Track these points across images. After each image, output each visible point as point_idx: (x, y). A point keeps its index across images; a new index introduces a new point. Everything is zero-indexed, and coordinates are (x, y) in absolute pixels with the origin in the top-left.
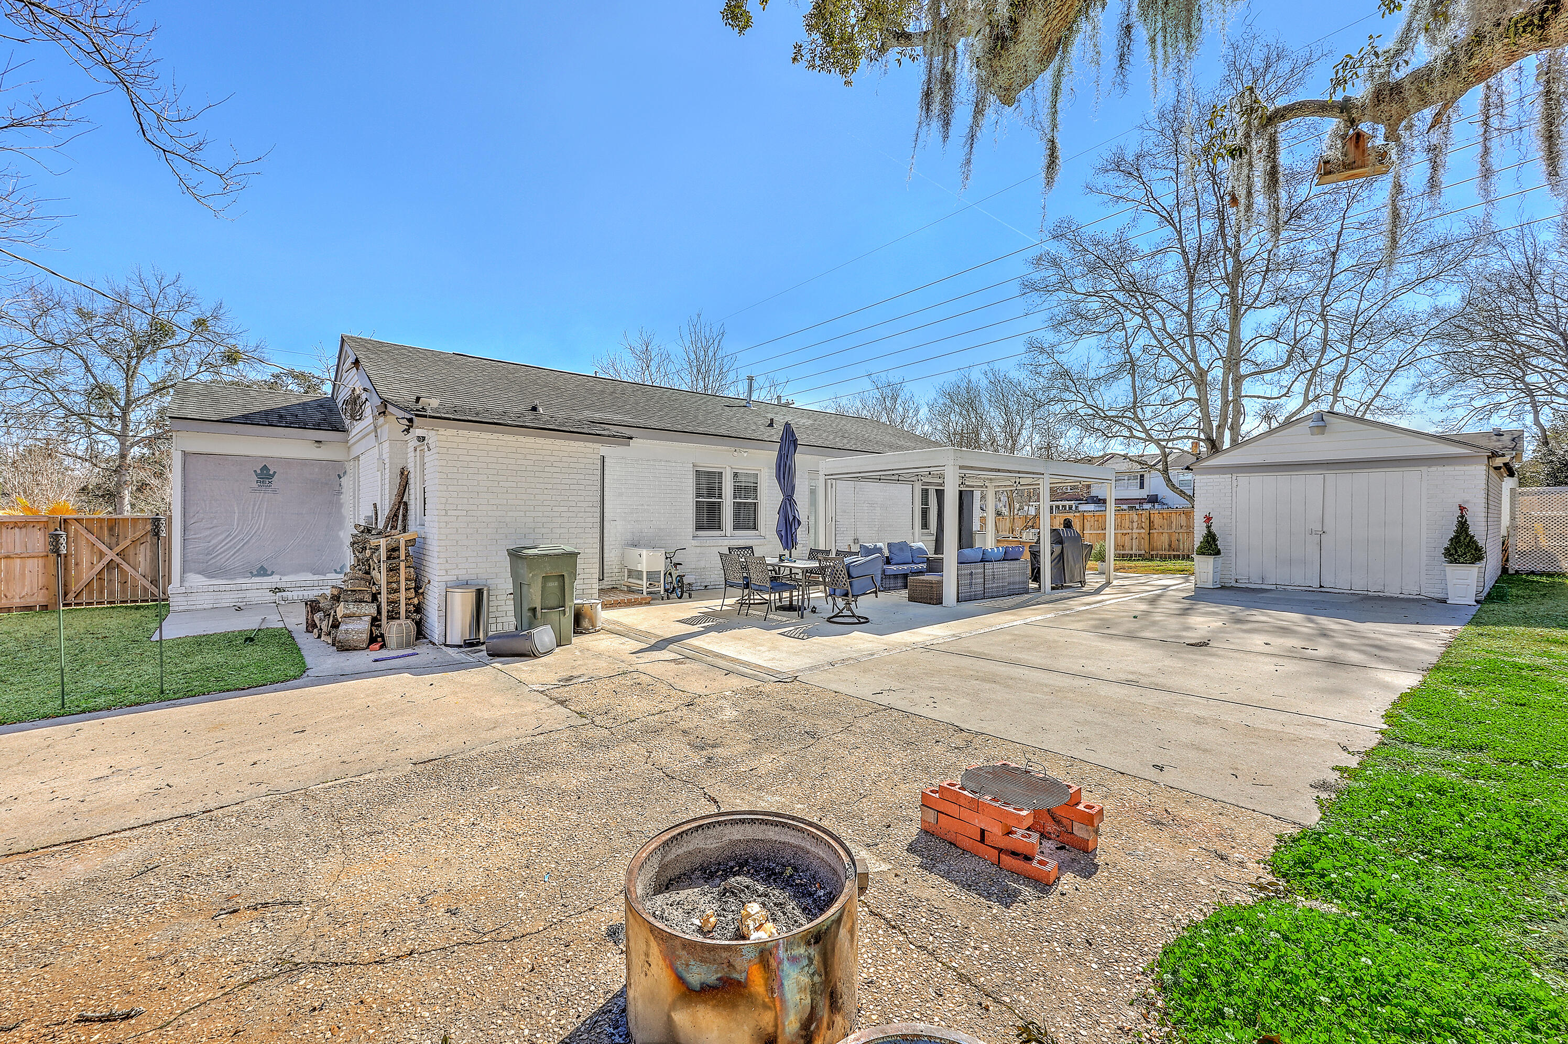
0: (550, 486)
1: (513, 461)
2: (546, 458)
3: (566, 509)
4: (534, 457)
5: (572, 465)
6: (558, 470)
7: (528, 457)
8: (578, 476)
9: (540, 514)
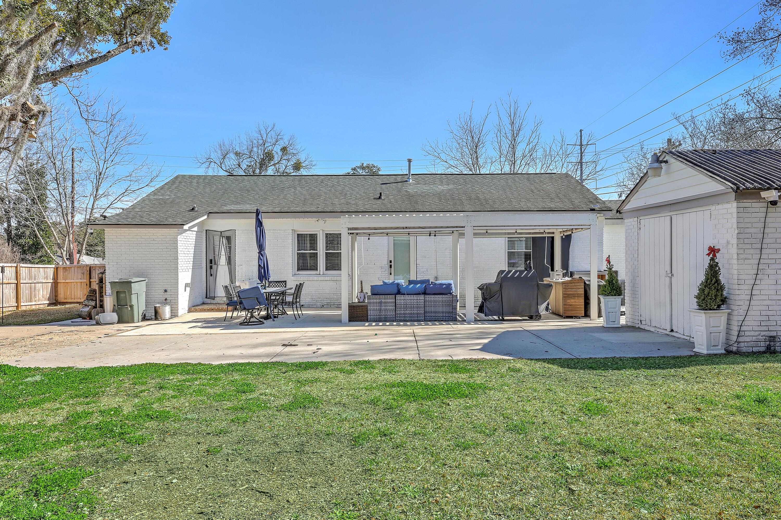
0: (153, 250)
1: (136, 240)
2: (151, 237)
3: (161, 261)
4: (145, 237)
5: (163, 239)
6: (157, 242)
7: (143, 237)
8: (167, 245)
9: (149, 263)
